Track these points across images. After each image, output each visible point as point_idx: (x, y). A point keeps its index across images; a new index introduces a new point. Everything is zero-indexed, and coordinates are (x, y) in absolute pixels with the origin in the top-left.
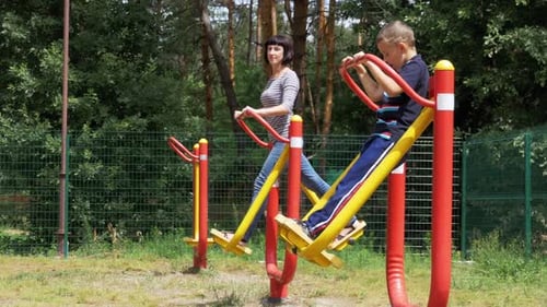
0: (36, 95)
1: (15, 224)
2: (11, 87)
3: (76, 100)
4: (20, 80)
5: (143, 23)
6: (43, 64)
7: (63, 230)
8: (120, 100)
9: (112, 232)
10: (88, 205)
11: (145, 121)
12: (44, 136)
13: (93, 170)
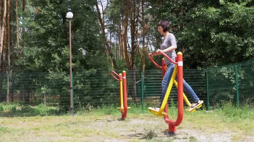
0: (61, 64)
1: (55, 106)
2: (52, 61)
3: (73, 64)
4: (55, 59)
5: (93, 39)
6: (62, 53)
7: (72, 106)
8: (87, 64)
9: (89, 107)
10: (78, 98)
11: (96, 70)
12: (63, 76)
13: (80, 86)
